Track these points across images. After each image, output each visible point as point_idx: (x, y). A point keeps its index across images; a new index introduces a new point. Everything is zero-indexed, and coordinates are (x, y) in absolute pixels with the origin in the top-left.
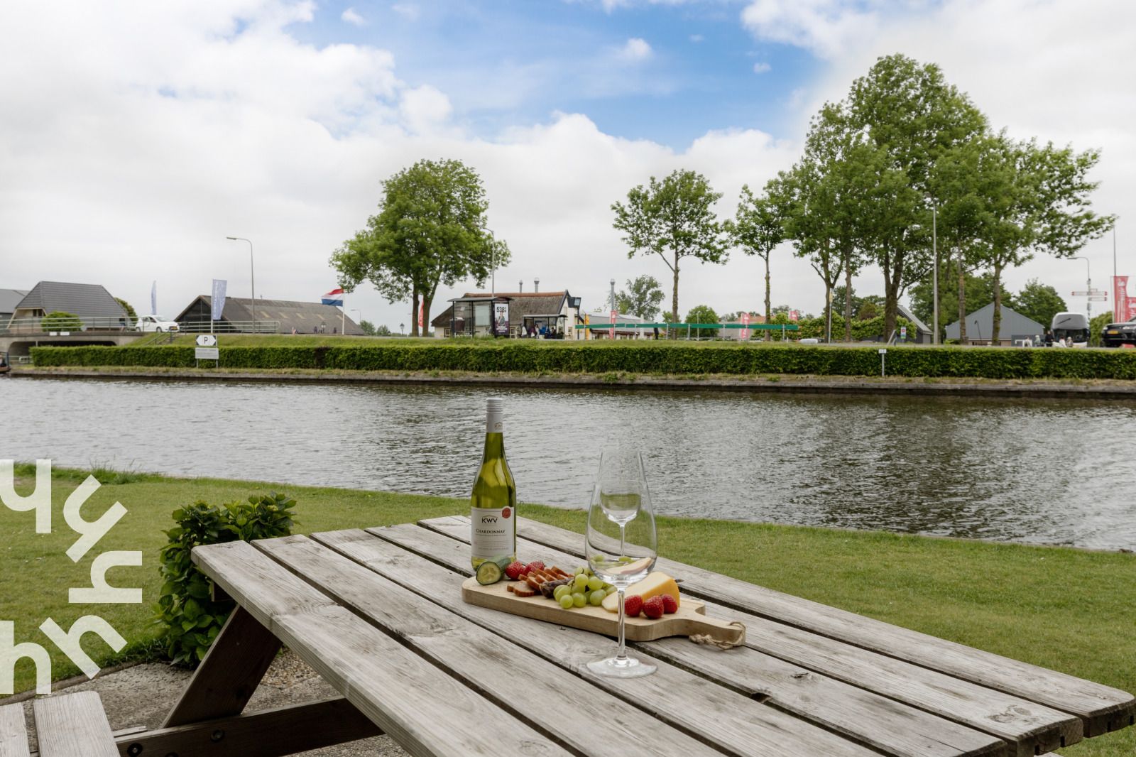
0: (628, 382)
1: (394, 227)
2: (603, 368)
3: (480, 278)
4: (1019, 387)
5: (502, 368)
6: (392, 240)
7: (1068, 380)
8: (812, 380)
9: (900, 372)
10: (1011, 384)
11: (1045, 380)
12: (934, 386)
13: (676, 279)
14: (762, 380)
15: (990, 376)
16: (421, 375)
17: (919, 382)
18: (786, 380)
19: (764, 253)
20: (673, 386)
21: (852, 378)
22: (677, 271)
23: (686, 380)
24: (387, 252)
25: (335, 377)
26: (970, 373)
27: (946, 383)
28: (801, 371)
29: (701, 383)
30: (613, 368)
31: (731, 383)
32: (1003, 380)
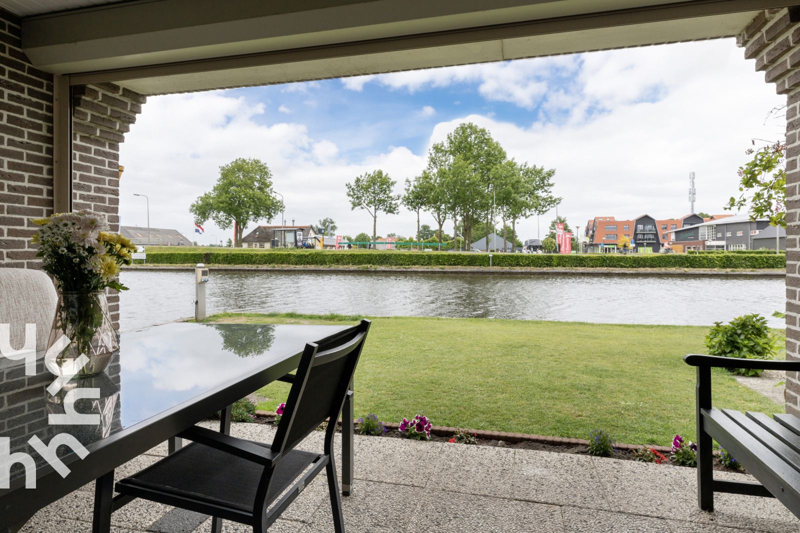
0: (373, 270)
1: (227, 192)
2: (360, 263)
3: (269, 219)
4: (548, 271)
5: (308, 263)
6: (228, 199)
7: (568, 268)
8: (459, 268)
9: (498, 265)
10: (545, 269)
11: (558, 268)
12: (513, 271)
13: (375, 221)
14: (437, 268)
15: (537, 266)
16: (265, 267)
17: (507, 269)
18: (448, 268)
19: (417, 210)
20: (395, 271)
21: (477, 267)
22: (375, 217)
23: (402, 269)
24: (225, 205)
25: (217, 268)
26: (528, 265)
27: (518, 269)
28: (454, 264)
29: (409, 270)
30: (365, 263)
31: (423, 270)
32: (541, 268)
